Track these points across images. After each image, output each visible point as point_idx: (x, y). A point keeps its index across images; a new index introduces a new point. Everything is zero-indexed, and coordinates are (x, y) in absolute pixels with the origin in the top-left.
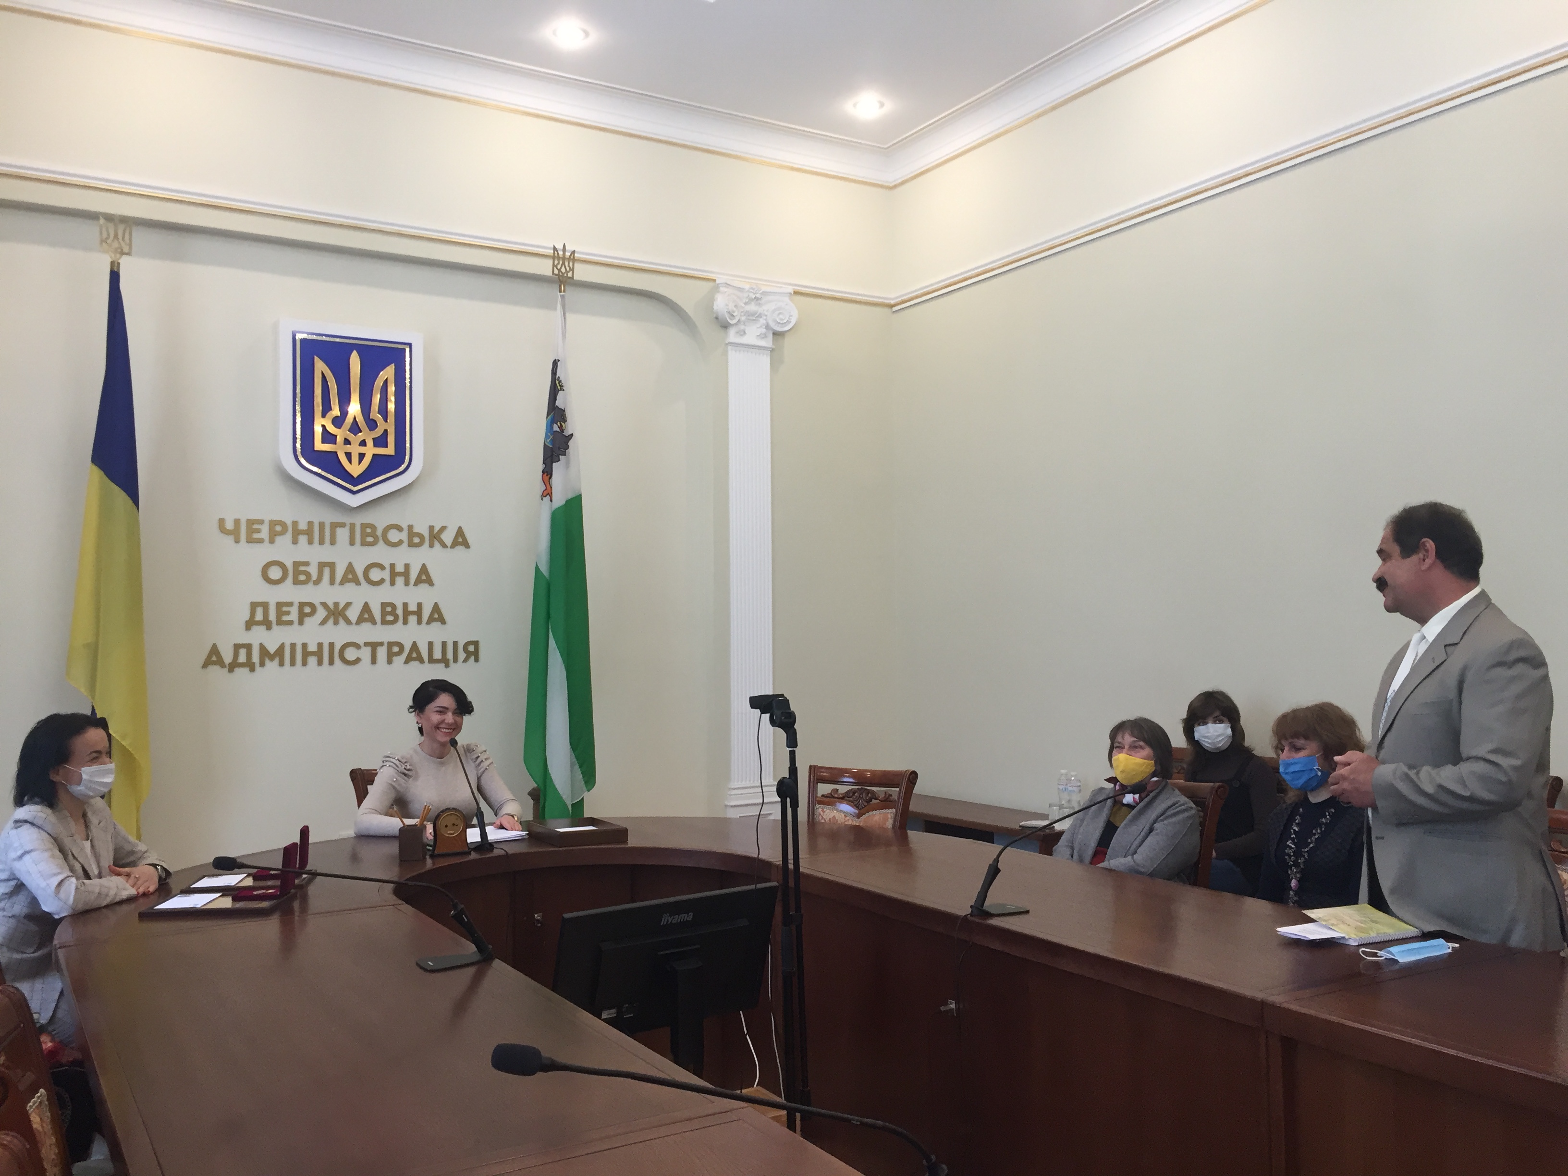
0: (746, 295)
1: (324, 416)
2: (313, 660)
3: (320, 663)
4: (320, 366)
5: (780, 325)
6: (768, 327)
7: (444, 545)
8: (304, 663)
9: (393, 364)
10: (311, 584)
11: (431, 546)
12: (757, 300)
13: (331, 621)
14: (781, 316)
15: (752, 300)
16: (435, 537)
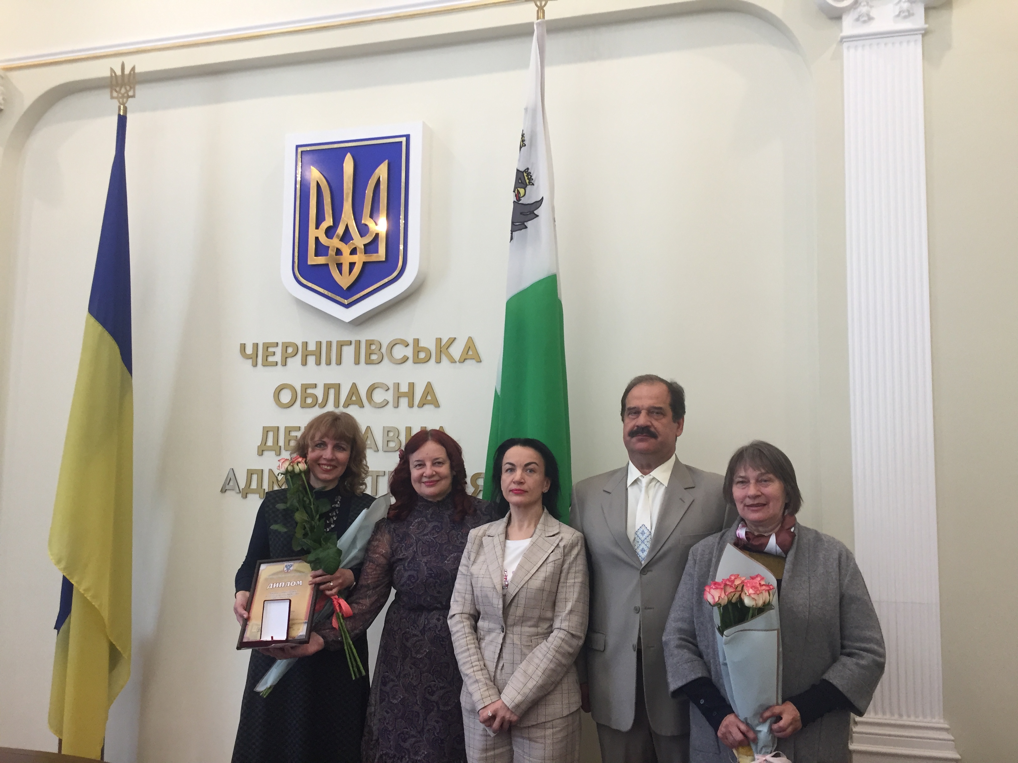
1: (317, 227)
4: (314, 175)
9: (388, 161)
10: (317, 407)
16: (443, 350)
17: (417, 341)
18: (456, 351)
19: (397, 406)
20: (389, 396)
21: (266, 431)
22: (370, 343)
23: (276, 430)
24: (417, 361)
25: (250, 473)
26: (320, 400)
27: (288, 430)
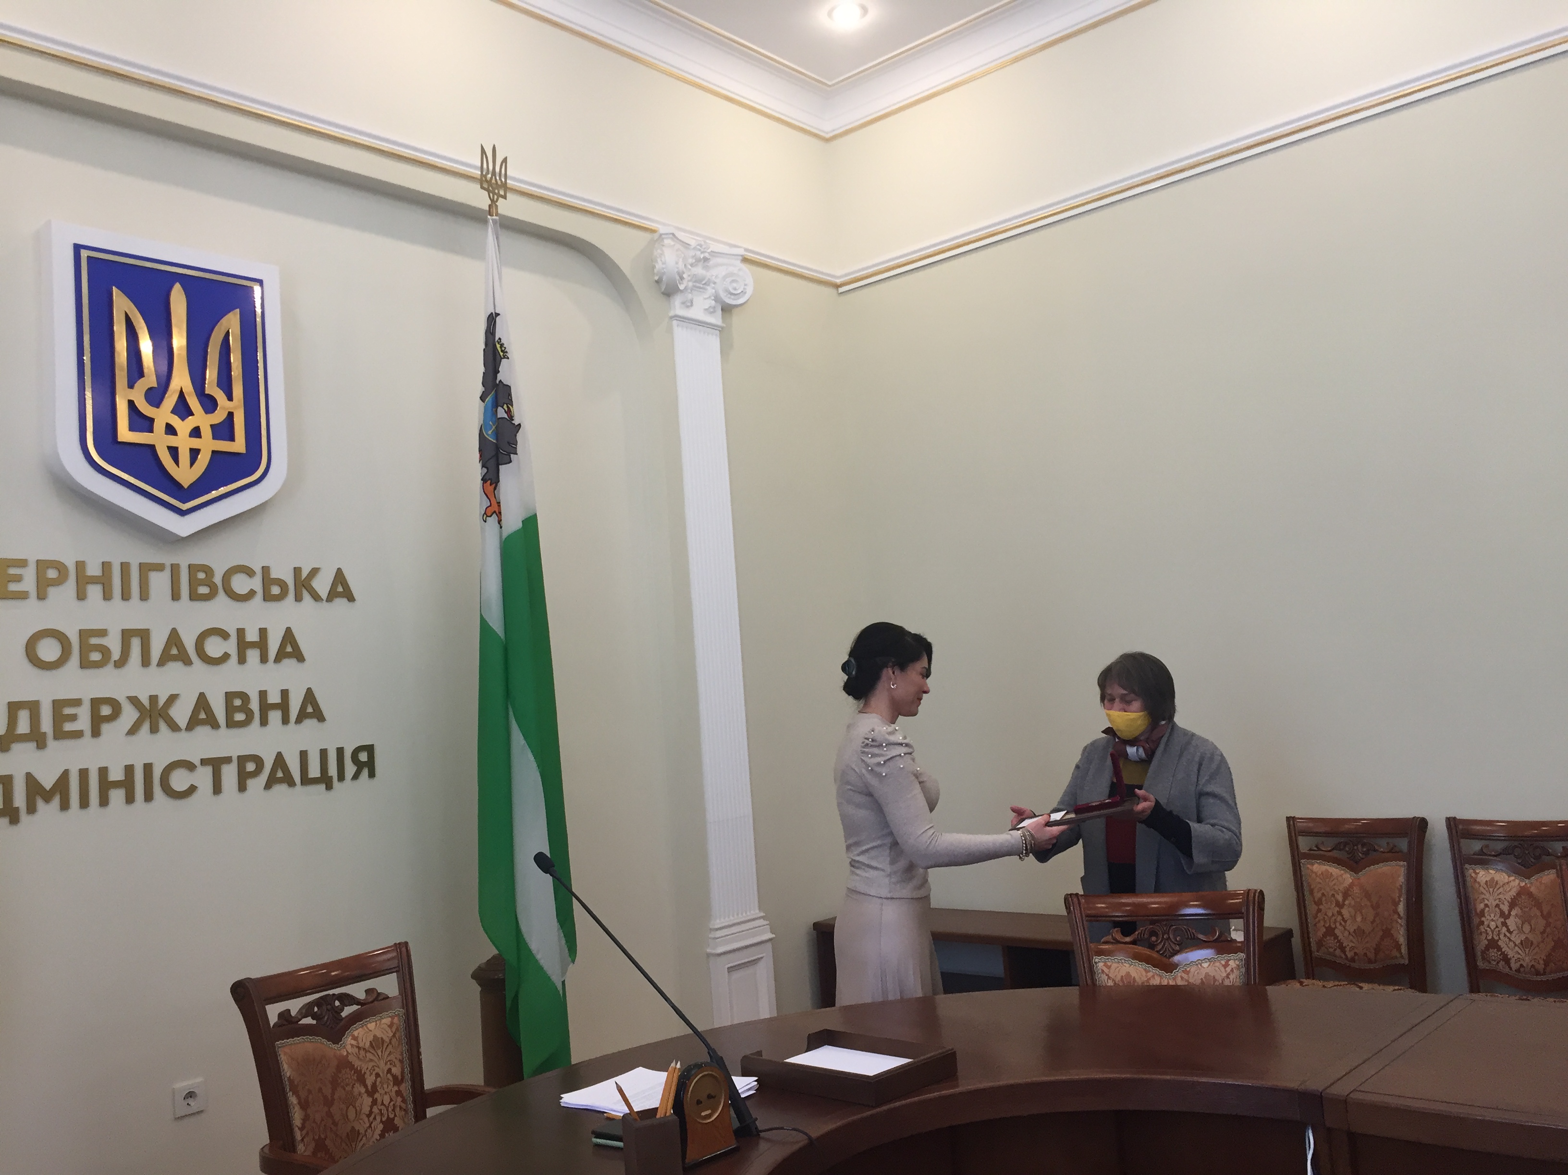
0: (692, 253)
1: (131, 386)
2: (117, 796)
3: (130, 799)
4: (122, 304)
5: (732, 297)
6: (717, 299)
7: (316, 597)
8: (104, 801)
9: (238, 310)
10: (111, 666)
11: (298, 598)
12: (704, 261)
13: (146, 726)
14: (735, 285)
15: (698, 260)
17: (266, 570)
20: (231, 646)
21: (14, 708)
22: (195, 569)
23: (33, 707)
24: (268, 597)
27: (58, 705)
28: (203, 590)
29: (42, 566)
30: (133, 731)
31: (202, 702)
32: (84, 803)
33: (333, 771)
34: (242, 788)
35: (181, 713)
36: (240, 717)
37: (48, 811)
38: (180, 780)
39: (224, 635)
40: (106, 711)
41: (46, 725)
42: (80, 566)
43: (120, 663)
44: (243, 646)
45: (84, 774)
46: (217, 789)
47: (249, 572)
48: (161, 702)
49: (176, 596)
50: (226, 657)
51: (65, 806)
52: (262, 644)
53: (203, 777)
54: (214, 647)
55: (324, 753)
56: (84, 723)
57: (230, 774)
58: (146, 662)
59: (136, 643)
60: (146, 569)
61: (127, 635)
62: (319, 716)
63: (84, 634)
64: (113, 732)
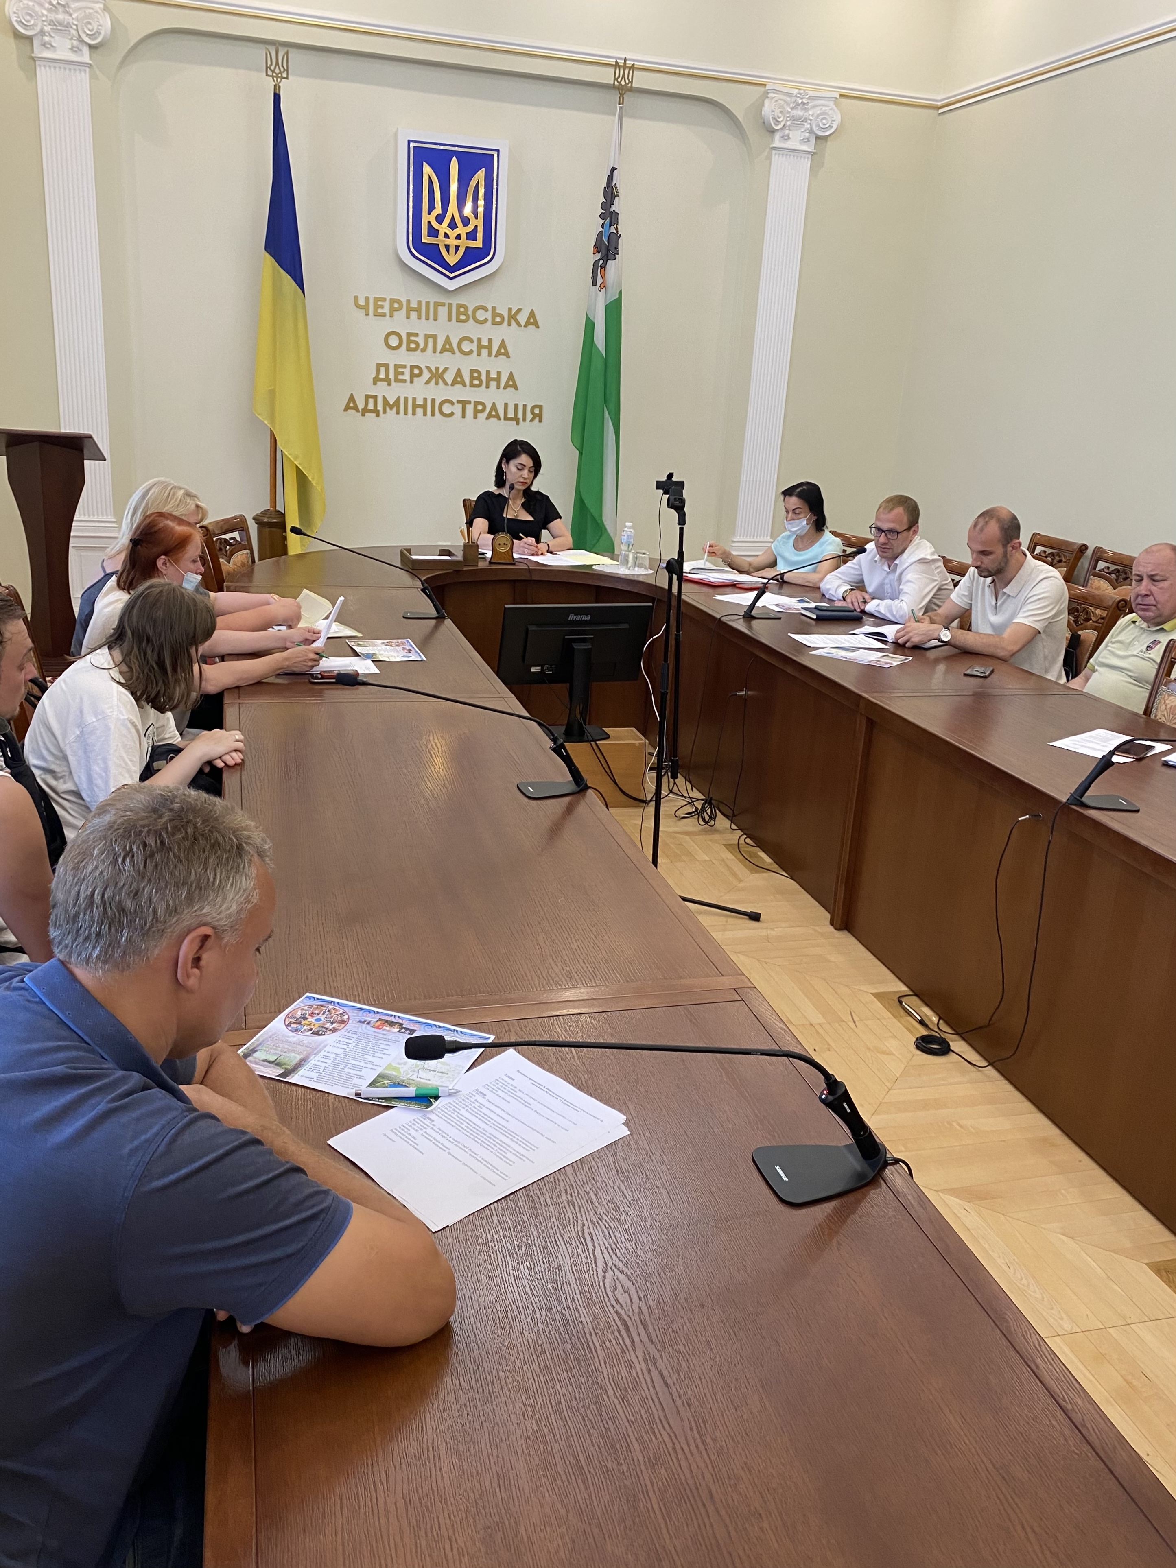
0: (793, 99)
1: (429, 214)
2: (420, 411)
3: (425, 414)
4: (427, 170)
5: (822, 130)
6: (811, 131)
7: (519, 324)
8: (414, 413)
9: (484, 168)
10: (419, 351)
12: (804, 105)
13: (433, 382)
14: (824, 121)
15: (798, 105)
16: (513, 317)
17: (494, 308)
18: (522, 318)
19: (479, 355)
20: (474, 347)
21: (379, 365)
22: (459, 306)
23: (386, 366)
24: (494, 323)
25: (367, 397)
26: (422, 346)
27: (397, 366)
28: (463, 317)
29: (393, 301)
30: (427, 382)
31: (459, 373)
32: (406, 413)
33: (520, 416)
34: (475, 417)
35: (449, 377)
36: (476, 382)
37: (391, 413)
38: (447, 409)
39: (472, 341)
40: (416, 372)
41: (392, 376)
42: (408, 302)
43: (423, 350)
44: (480, 347)
45: (406, 399)
46: (464, 416)
47: (486, 309)
48: (440, 371)
49: (450, 320)
50: (471, 352)
51: (398, 413)
52: (489, 347)
53: (458, 409)
54: (466, 347)
55: (516, 406)
56: (407, 377)
57: (470, 409)
58: (434, 351)
59: (431, 341)
60: (437, 305)
61: (427, 337)
62: (515, 387)
63: (409, 335)
64: (420, 382)
